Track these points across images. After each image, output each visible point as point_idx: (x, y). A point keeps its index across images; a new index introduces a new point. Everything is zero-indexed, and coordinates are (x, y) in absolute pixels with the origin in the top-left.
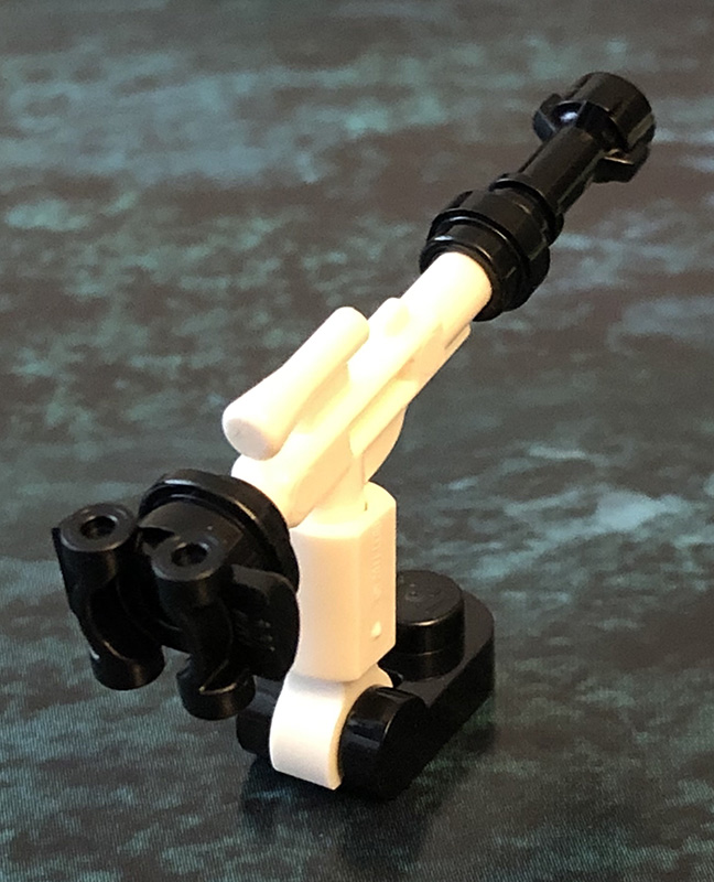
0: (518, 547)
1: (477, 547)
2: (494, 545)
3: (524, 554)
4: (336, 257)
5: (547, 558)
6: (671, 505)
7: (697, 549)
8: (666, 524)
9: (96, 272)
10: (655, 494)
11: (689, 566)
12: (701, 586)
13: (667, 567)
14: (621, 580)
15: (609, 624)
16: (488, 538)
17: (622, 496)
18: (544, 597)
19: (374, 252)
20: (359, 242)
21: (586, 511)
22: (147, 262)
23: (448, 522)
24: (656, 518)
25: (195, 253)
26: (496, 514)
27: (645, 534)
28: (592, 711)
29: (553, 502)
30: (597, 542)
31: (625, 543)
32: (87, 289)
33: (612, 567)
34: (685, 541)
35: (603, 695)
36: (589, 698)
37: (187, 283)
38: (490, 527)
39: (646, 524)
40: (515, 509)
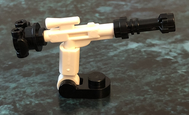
0: (116, 50)
1: (109, 51)
2: (112, 50)
3: (117, 52)
4: (83, 5)
5: (120, 52)
6: (140, 44)
7: (145, 51)
8: (140, 47)
9: (43, 7)
10: (138, 42)
11: (144, 54)
12: (146, 57)
13: (140, 54)
14: (132, 56)
15: (131, 62)
16: (111, 49)
17: (132, 43)
18: (120, 58)
19: (89, 4)
20: (87, 3)
21: (126, 45)
22: (52, 5)
23: (104, 47)
24: (138, 46)
25: (60, 4)
26: (112, 45)
27: (136, 49)
28: (129, 76)
29: (121, 44)
30: (128, 50)
31: (133, 50)
32: (42, 9)
33: (131, 53)
34: (143, 50)
35: (130, 73)
36: (128, 74)
37: (59, 9)
38: (111, 47)
39: (136, 47)
40: (115, 45)
